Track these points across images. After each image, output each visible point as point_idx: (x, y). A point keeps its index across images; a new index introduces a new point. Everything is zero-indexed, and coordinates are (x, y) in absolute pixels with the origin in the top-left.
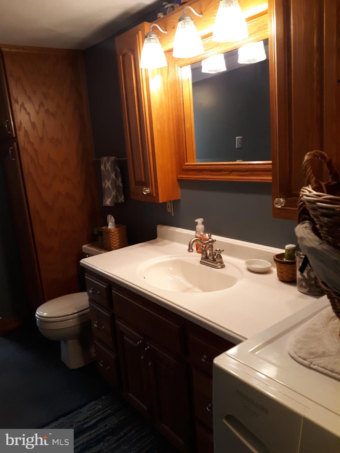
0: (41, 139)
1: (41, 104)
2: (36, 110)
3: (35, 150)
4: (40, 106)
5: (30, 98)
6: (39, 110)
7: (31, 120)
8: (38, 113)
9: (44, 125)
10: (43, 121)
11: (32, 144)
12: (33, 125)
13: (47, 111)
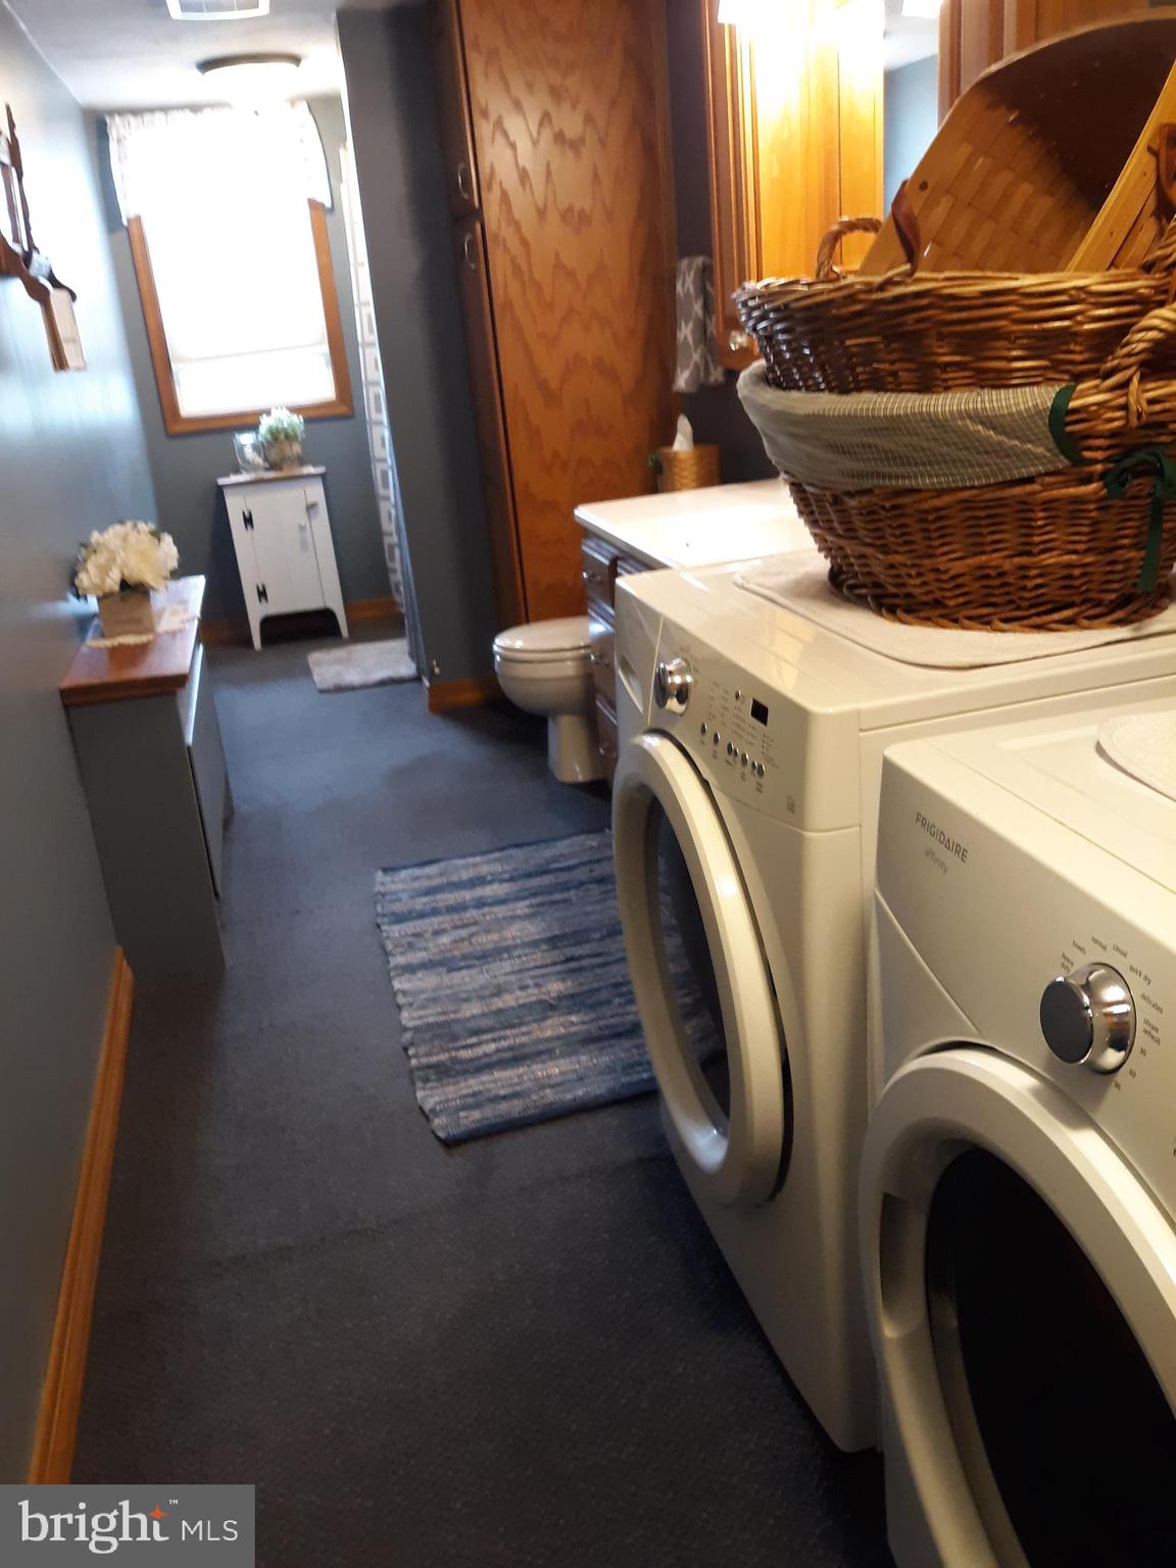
0: (542, 213)
1: (546, 118)
2: (531, 136)
3: (524, 243)
4: (541, 124)
5: (517, 105)
6: (539, 133)
7: (517, 164)
8: (535, 143)
9: (549, 173)
10: (548, 164)
11: (517, 226)
12: (524, 176)
13: (559, 137)
